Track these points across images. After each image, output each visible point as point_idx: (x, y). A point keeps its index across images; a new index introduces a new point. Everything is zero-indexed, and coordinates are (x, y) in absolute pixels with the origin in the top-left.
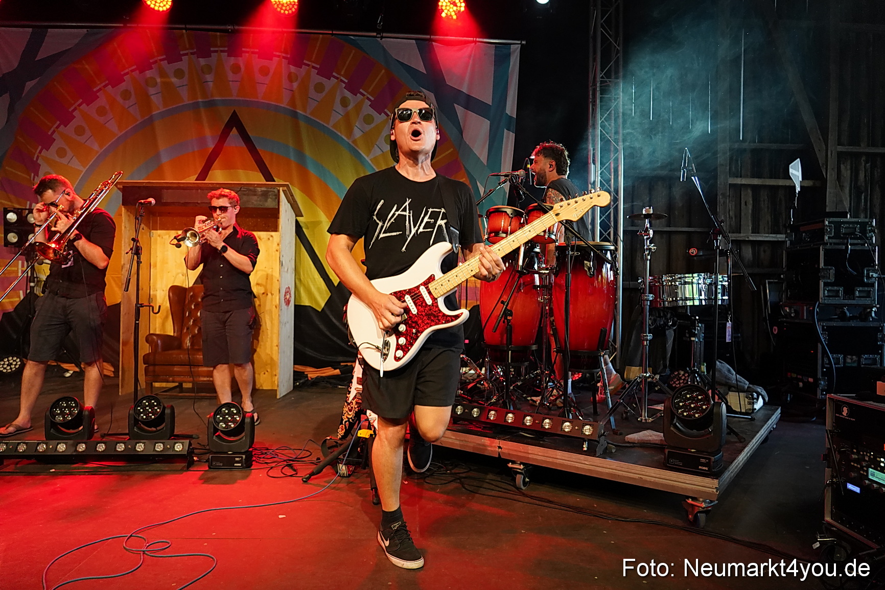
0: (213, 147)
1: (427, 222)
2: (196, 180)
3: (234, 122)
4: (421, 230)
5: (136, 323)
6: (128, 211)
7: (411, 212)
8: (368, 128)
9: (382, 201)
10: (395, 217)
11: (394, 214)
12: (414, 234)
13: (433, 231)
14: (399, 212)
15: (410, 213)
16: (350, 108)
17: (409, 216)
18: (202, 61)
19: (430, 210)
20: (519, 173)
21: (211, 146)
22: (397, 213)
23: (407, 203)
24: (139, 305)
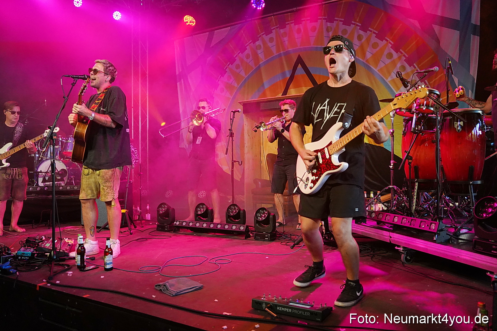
0: (289, 76)
1: (336, 111)
2: (282, 95)
3: (300, 61)
4: (332, 116)
5: (232, 170)
6: (246, 116)
7: (329, 106)
8: (375, 51)
9: (314, 102)
10: (319, 111)
11: (319, 109)
12: (328, 119)
13: (338, 116)
14: (321, 108)
15: (327, 107)
16: (363, 40)
17: (327, 109)
18: (282, 31)
19: (339, 104)
20: (433, 69)
21: (288, 76)
22: (320, 109)
23: (326, 102)
24: (233, 161)
